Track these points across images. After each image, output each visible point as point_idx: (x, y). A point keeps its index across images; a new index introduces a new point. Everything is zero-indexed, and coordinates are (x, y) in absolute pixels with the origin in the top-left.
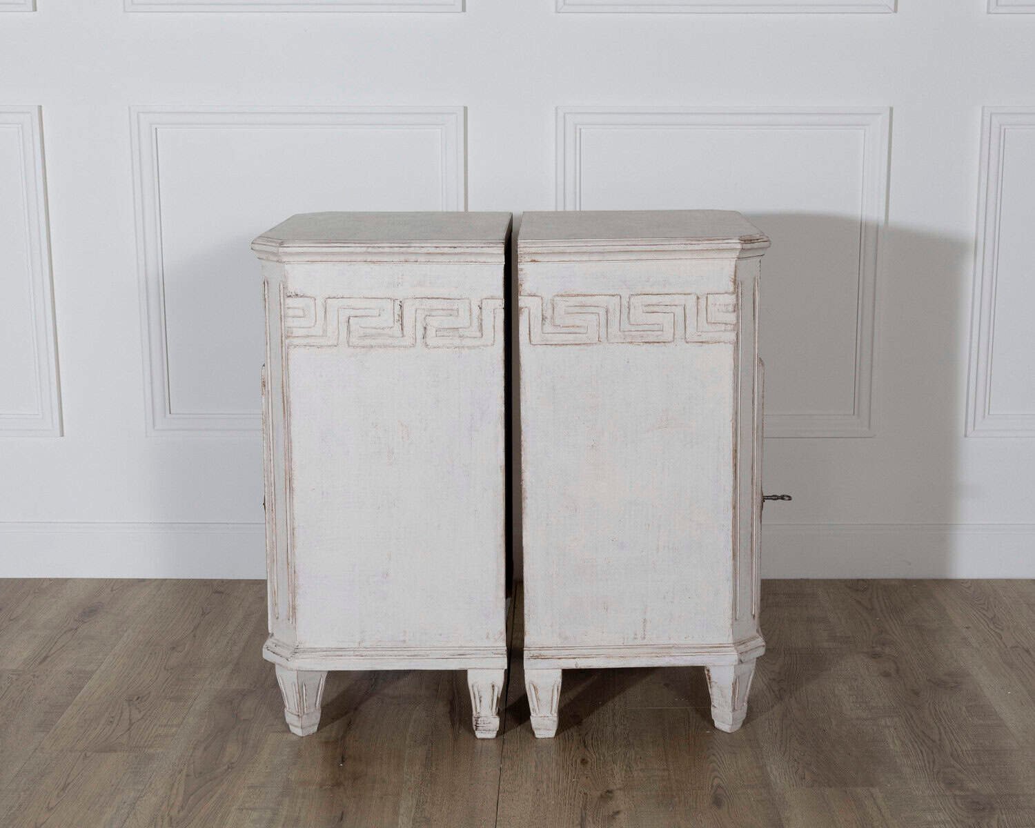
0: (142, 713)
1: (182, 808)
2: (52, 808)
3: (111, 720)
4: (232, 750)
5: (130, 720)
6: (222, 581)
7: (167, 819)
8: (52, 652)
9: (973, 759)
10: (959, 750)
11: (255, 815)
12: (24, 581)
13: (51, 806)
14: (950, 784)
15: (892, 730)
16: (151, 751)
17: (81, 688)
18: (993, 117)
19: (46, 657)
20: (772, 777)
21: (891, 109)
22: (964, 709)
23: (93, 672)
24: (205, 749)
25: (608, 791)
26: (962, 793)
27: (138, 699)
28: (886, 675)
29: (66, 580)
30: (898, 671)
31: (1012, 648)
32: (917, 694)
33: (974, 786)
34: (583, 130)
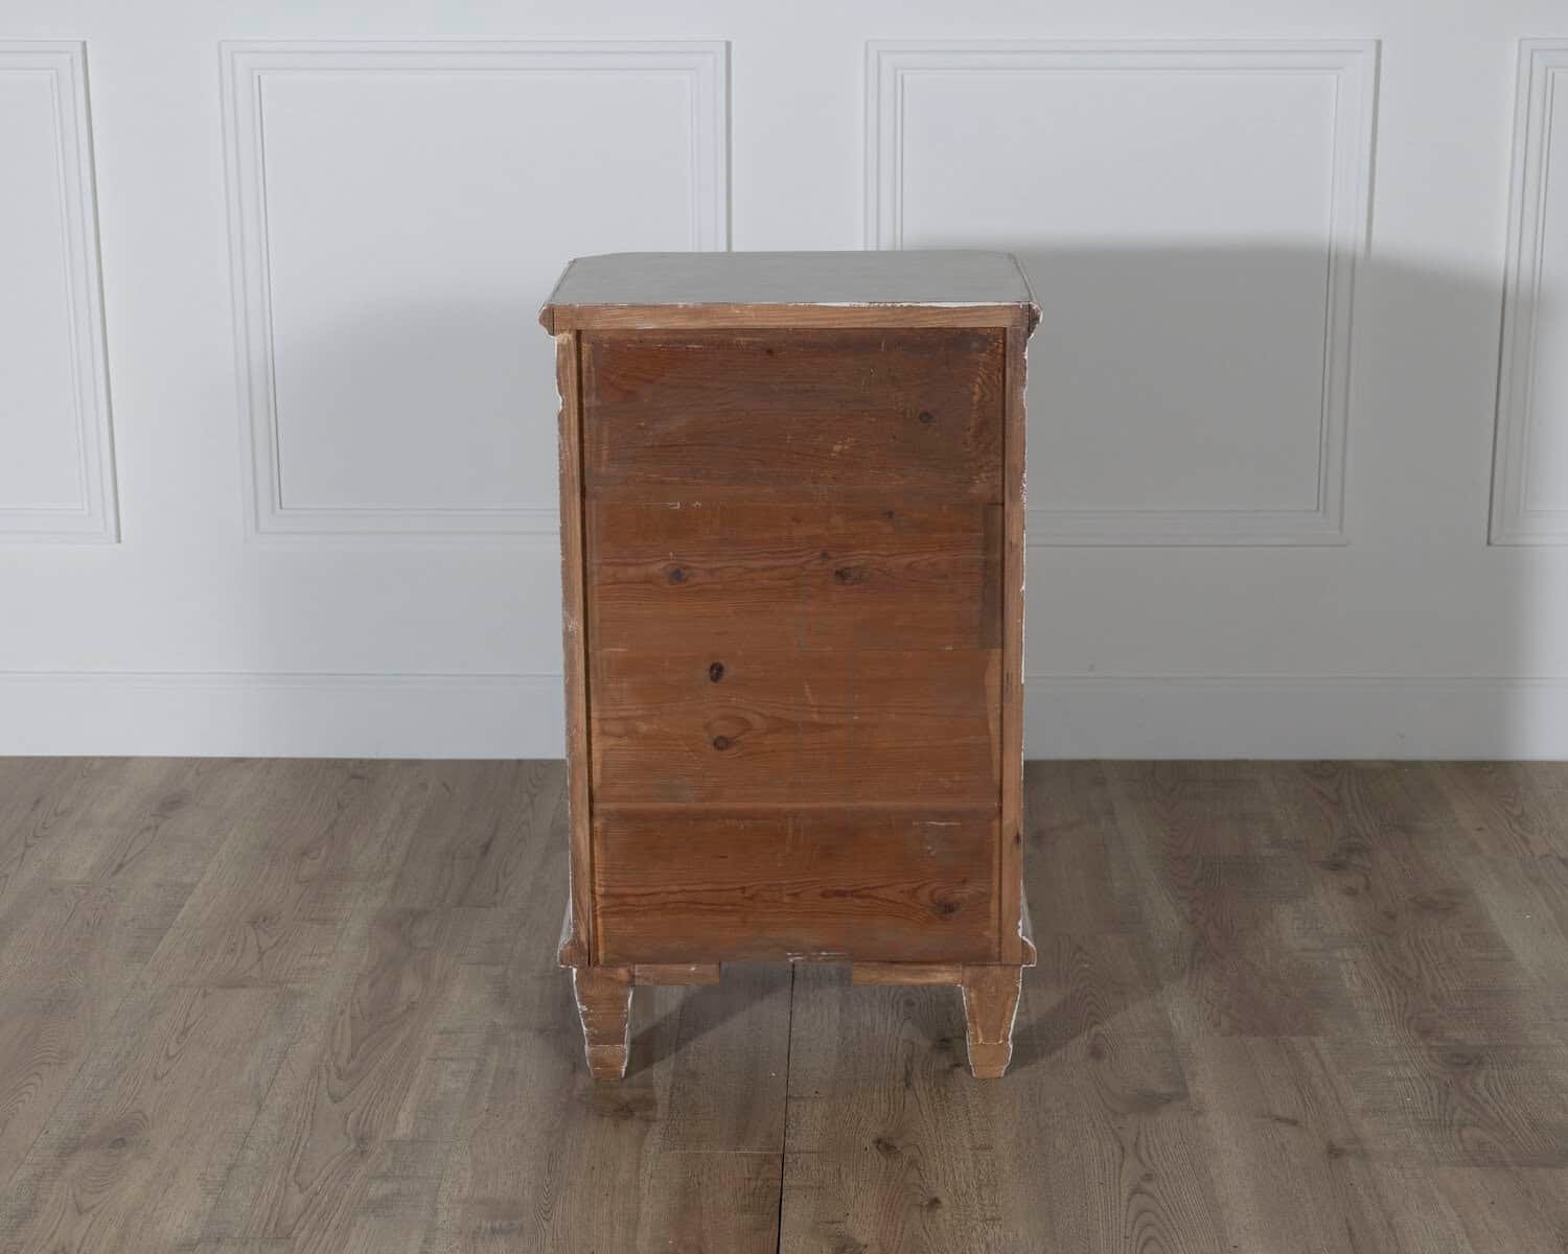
0: (274, 940)
1: (353, 1056)
2: (174, 1056)
3: (233, 947)
4: (410, 987)
5: (260, 948)
6: (361, 761)
7: (333, 1070)
8: (128, 858)
9: (1462, 1002)
10: (1444, 990)
11: (453, 1066)
12: (64, 761)
13: (171, 1054)
14: (1425, 1033)
15: (1351, 965)
16: (296, 987)
17: (181, 906)
18: (1536, 55)
19: (121, 866)
20: (1174, 1023)
21: (1379, 43)
22: (1459, 938)
23: (193, 886)
24: (372, 985)
25: (944, 1040)
26: (1440, 1044)
27: (264, 920)
28: (1351, 892)
29: (127, 759)
30: (1367, 888)
31: (1541, 858)
32: (1392, 917)
33: (1460, 1036)
34: (906, 77)
